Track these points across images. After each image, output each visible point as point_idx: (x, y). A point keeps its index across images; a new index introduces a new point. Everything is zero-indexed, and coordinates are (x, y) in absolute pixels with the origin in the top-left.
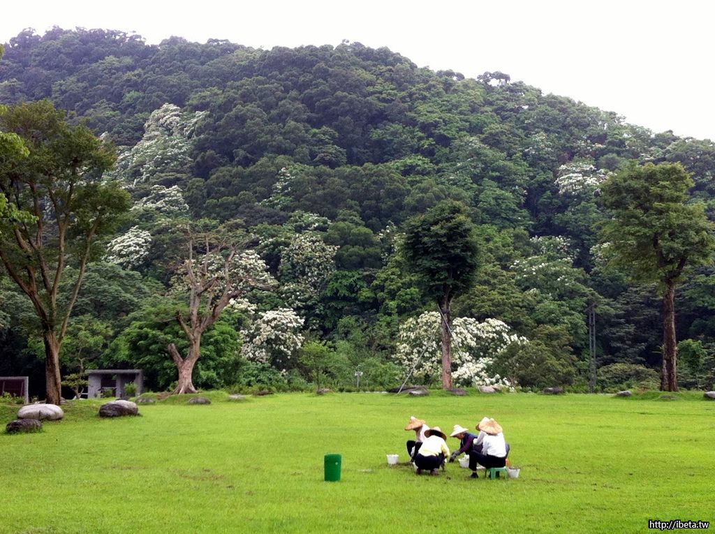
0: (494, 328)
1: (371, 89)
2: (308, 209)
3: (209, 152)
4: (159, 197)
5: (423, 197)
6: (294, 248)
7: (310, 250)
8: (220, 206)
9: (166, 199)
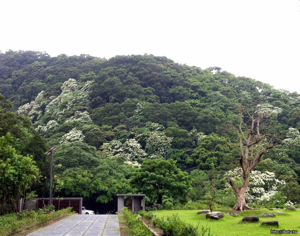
0: (270, 175)
1: (165, 72)
2: (153, 121)
3: (98, 97)
4: (79, 116)
5: (207, 116)
6: (152, 139)
7: (160, 139)
8: (111, 120)
9: (82, 117)
